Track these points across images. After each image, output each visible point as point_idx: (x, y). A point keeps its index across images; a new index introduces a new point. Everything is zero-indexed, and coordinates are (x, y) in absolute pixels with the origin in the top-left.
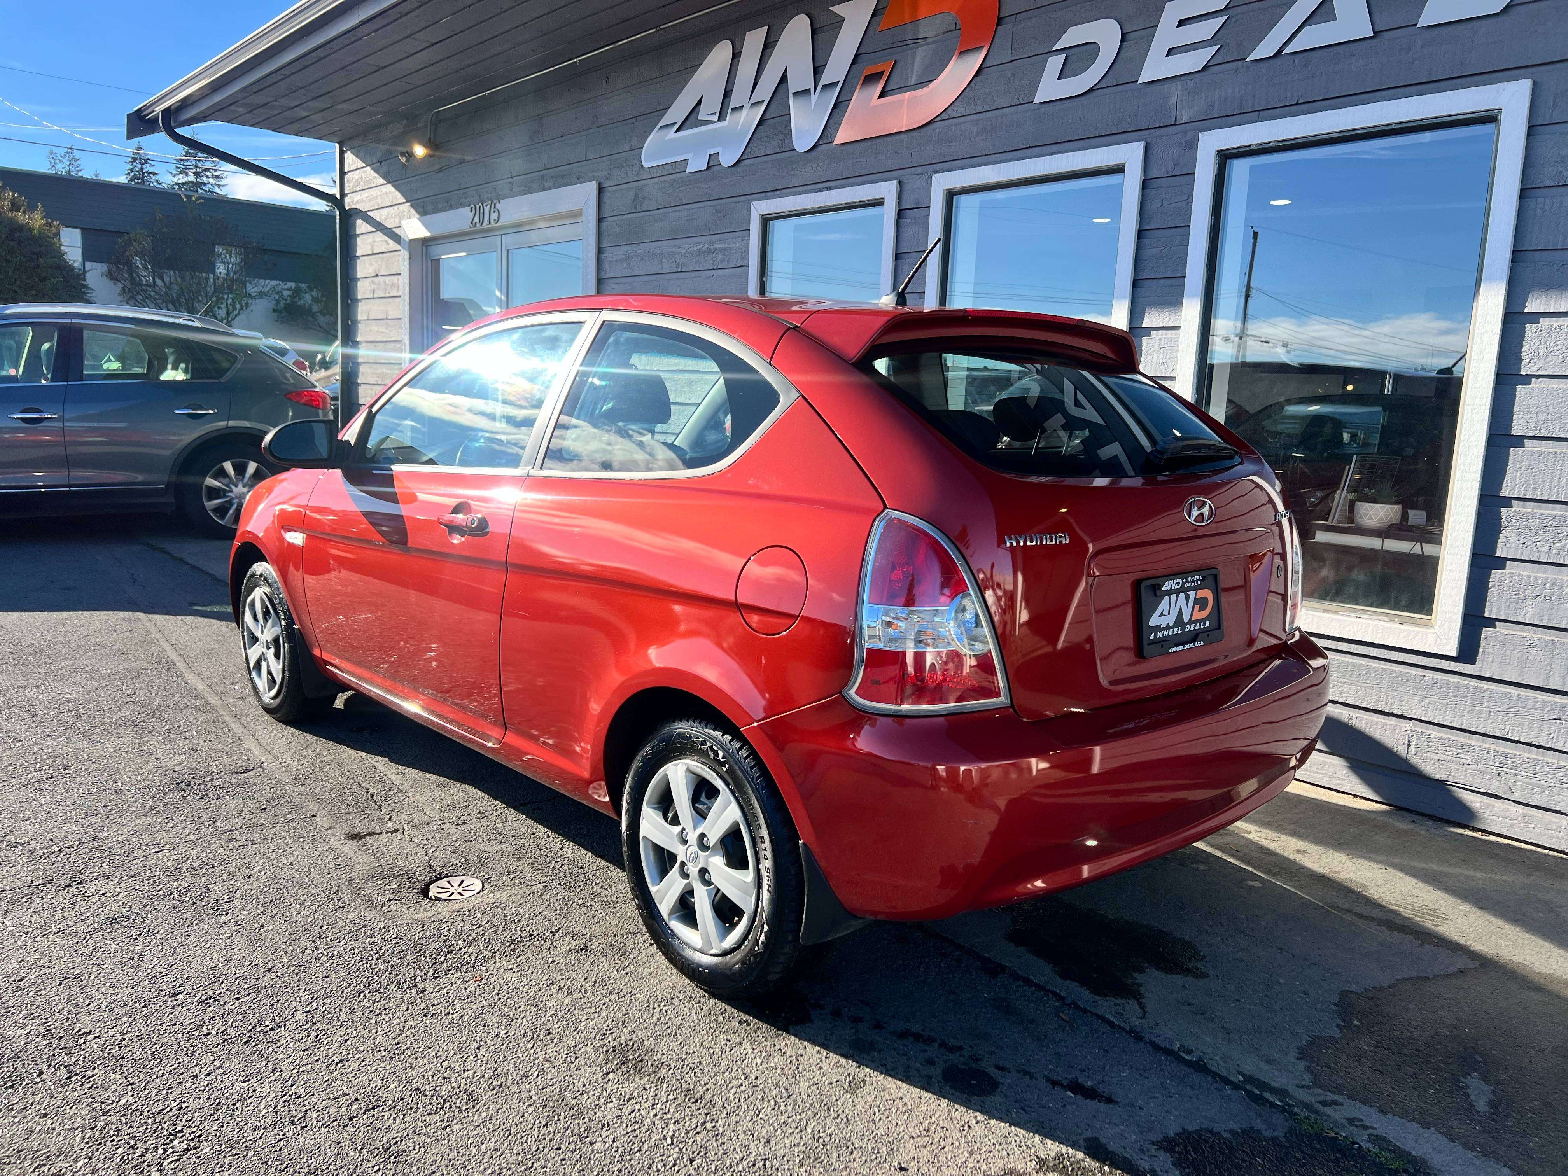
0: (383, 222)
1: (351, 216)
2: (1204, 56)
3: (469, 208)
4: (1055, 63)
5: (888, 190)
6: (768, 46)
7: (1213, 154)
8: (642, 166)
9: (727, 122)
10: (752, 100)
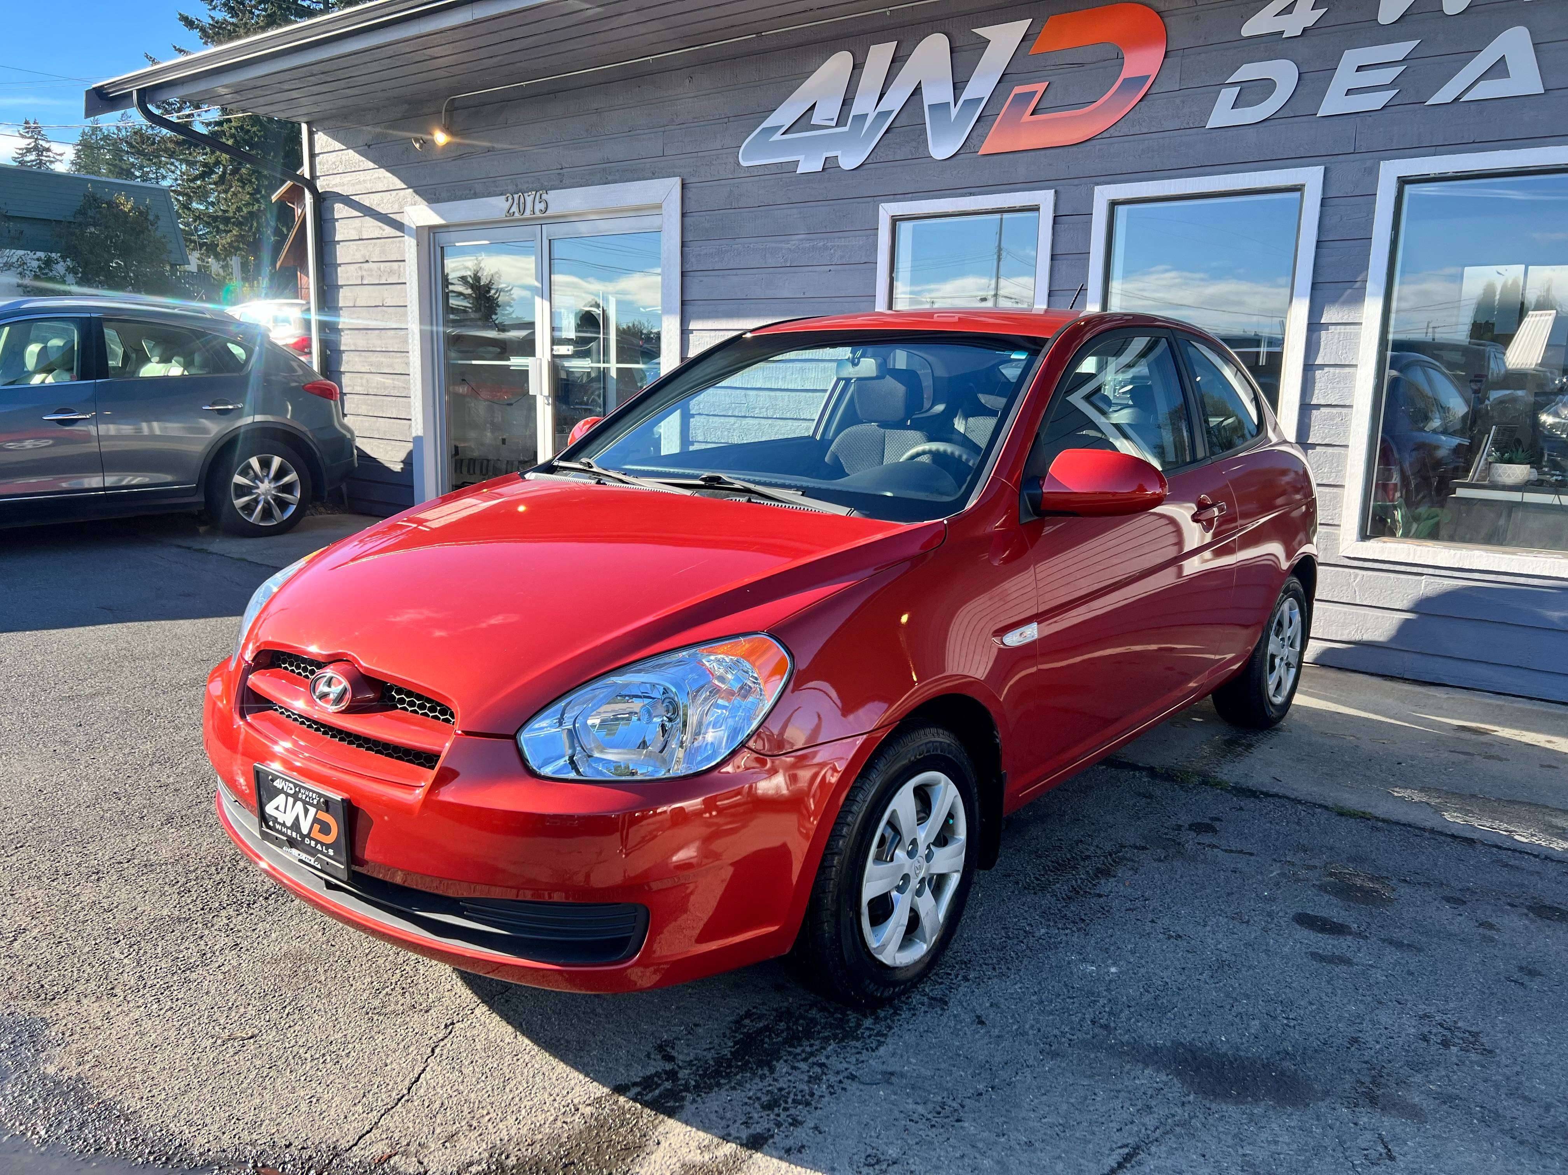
0: (374, 207)
1: (324, 199)
2: (1385, 97)
3: (504, 197)
4: (1229, 95)
5: (1045, 198)
6: (897, 61)
7: (1396, 179)
8: (738, 164)
9: (846, 129)
10: (879, 109)
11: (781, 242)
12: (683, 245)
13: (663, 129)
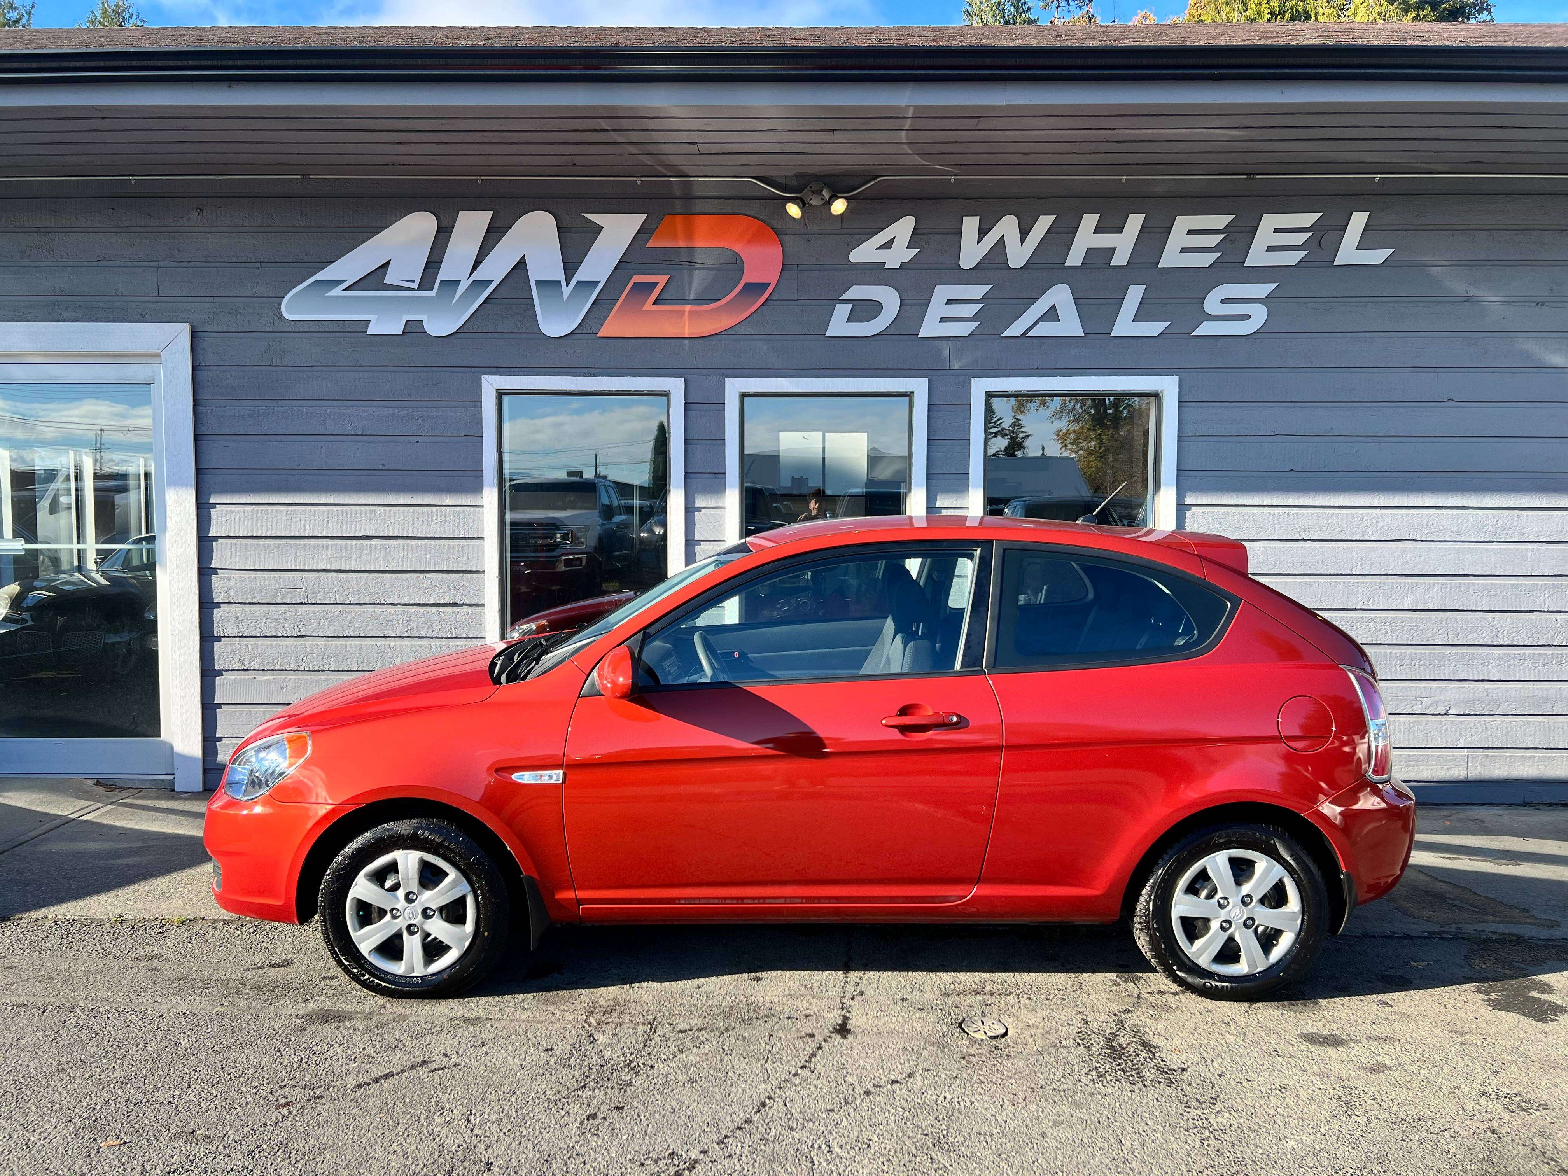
2: (970, 327)
4: (843, 310)
9: (433, 293)
10: (473, 278)
11: (348, 407)
12: (196, 403)
13: (155, 264)
